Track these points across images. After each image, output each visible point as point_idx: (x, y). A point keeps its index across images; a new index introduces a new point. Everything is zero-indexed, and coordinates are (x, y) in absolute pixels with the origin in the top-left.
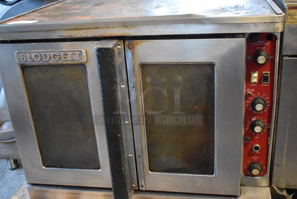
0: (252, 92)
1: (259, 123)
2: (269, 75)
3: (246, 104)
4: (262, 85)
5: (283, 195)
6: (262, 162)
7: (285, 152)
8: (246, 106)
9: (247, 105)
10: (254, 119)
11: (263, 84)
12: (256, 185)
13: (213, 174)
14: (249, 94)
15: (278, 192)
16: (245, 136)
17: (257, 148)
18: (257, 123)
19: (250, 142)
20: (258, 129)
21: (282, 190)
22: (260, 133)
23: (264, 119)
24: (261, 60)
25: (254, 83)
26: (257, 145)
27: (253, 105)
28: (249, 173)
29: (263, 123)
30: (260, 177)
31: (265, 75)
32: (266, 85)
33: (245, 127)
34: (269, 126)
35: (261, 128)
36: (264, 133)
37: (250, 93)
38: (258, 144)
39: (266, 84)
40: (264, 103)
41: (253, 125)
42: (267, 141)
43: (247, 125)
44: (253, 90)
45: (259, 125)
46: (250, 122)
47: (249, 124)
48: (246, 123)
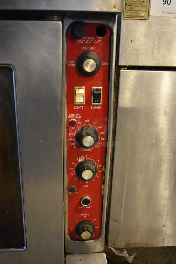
0: (76, 119)
1: (89, 165)
2: (101, 92)
3: (68, 137)
4: (92, 107)
5: (123, 257)
6: (95, 220)
7: (124, 202)
8: (68, 142)
9: (71, 140)
10: (81, 160)
11: (94, 106)
12: (87, 252)
13: (22, 246)
14: (73, 121)
15: (117, 253)
16: (69, 184)
17: (86, 202)
18: (86, 165)
19: (77, 193)
20: (87, 175)
21: (121, 250)
22: (91, 179)
23: (95, 159)
24: (89, 66)
25: (80, 105)
26: (87, 197)
27: (79, 138)
28: (77, 236)
29: (94, 165)
30: (92, 241)
31: (95, 92)
32: (97, 108)
33: (69, 172)
34: (103, 169)
35: (92, 173)
36: (96, 179)
37: (75, 120)
38: (89, 195)
39: (97, 106)
40: (94, 135)
41: (80, 169)
42: (101, 190)
43: (71, 169)
44: (78, 116)
45: (88, 169)
46: (76, 165)
47: (75, 167)
48: (69, 165)
